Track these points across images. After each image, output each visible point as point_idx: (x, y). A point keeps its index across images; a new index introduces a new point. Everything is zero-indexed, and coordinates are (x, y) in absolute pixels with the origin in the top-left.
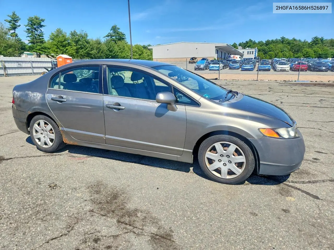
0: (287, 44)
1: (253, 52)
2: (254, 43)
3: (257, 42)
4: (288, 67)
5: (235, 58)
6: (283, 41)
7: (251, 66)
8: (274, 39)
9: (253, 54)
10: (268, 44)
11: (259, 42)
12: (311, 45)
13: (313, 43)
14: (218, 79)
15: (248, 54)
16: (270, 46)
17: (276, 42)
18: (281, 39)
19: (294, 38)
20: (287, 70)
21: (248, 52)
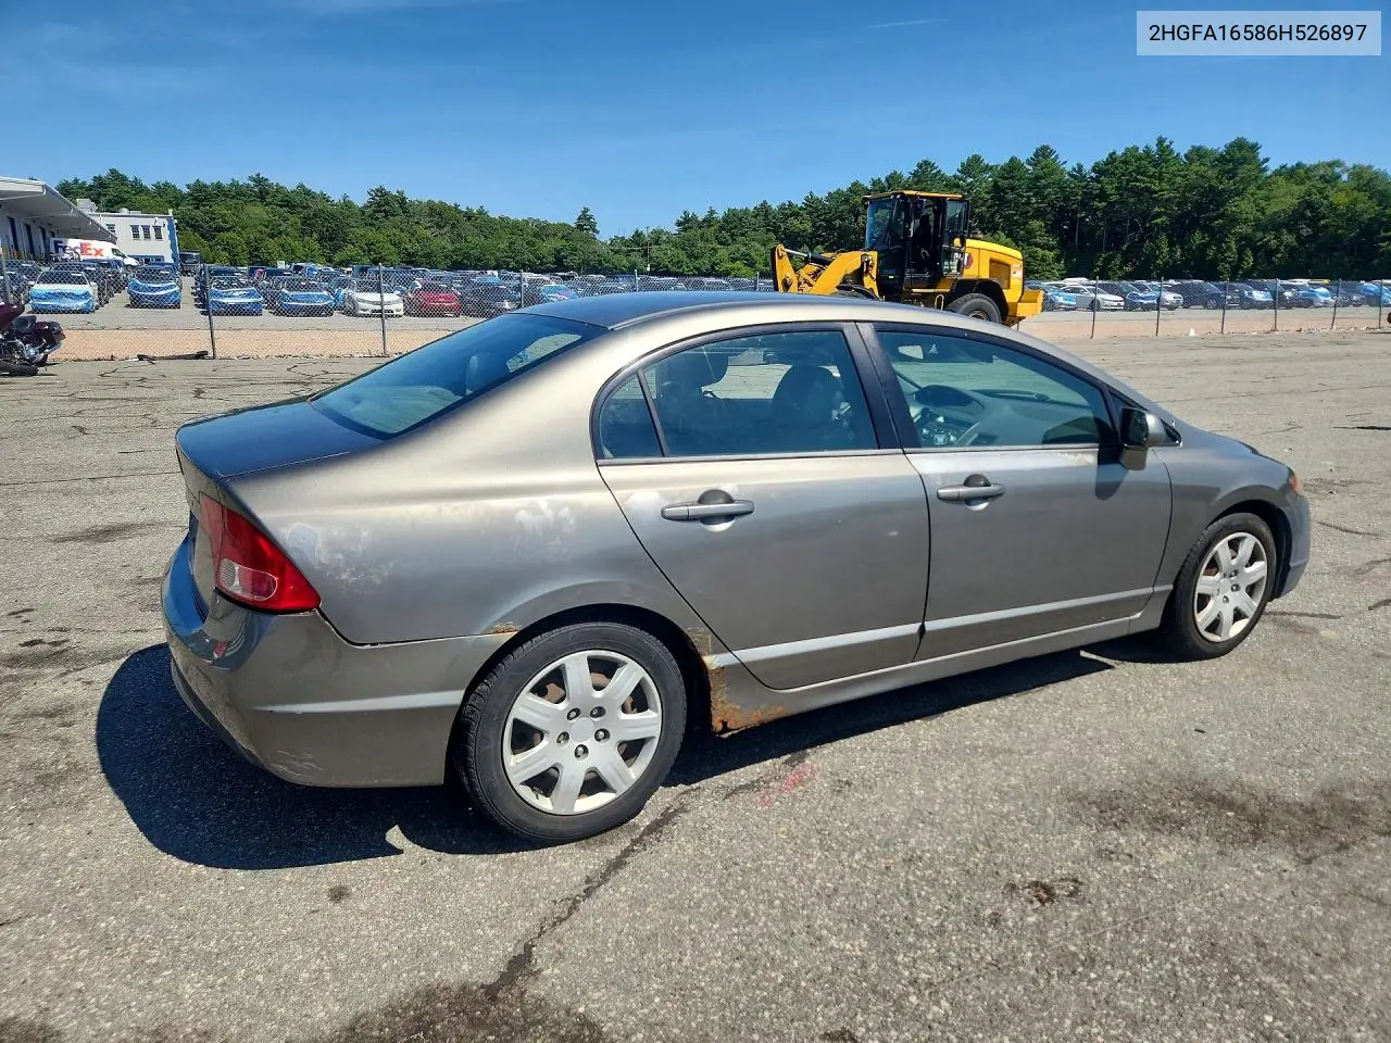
0: (281, 206)
1: (157, 229)
2: (139, 189)
3: (148, 183)
4: (397, 302)
5: (89, 252)
6: (262, 191)
7: (249, 295)
8: (226, 181)
9: (159, 237)
10: (203, 200)
11: (157, 186)
12: (369, 216)
13: (375, 211)
14: (211, 355)
15: (136, 236)
16: (214, 207)
17: (235, 193)
18: (252, 183)
19: (301, 186)
20: (395, 313)
21: (135, 228)
